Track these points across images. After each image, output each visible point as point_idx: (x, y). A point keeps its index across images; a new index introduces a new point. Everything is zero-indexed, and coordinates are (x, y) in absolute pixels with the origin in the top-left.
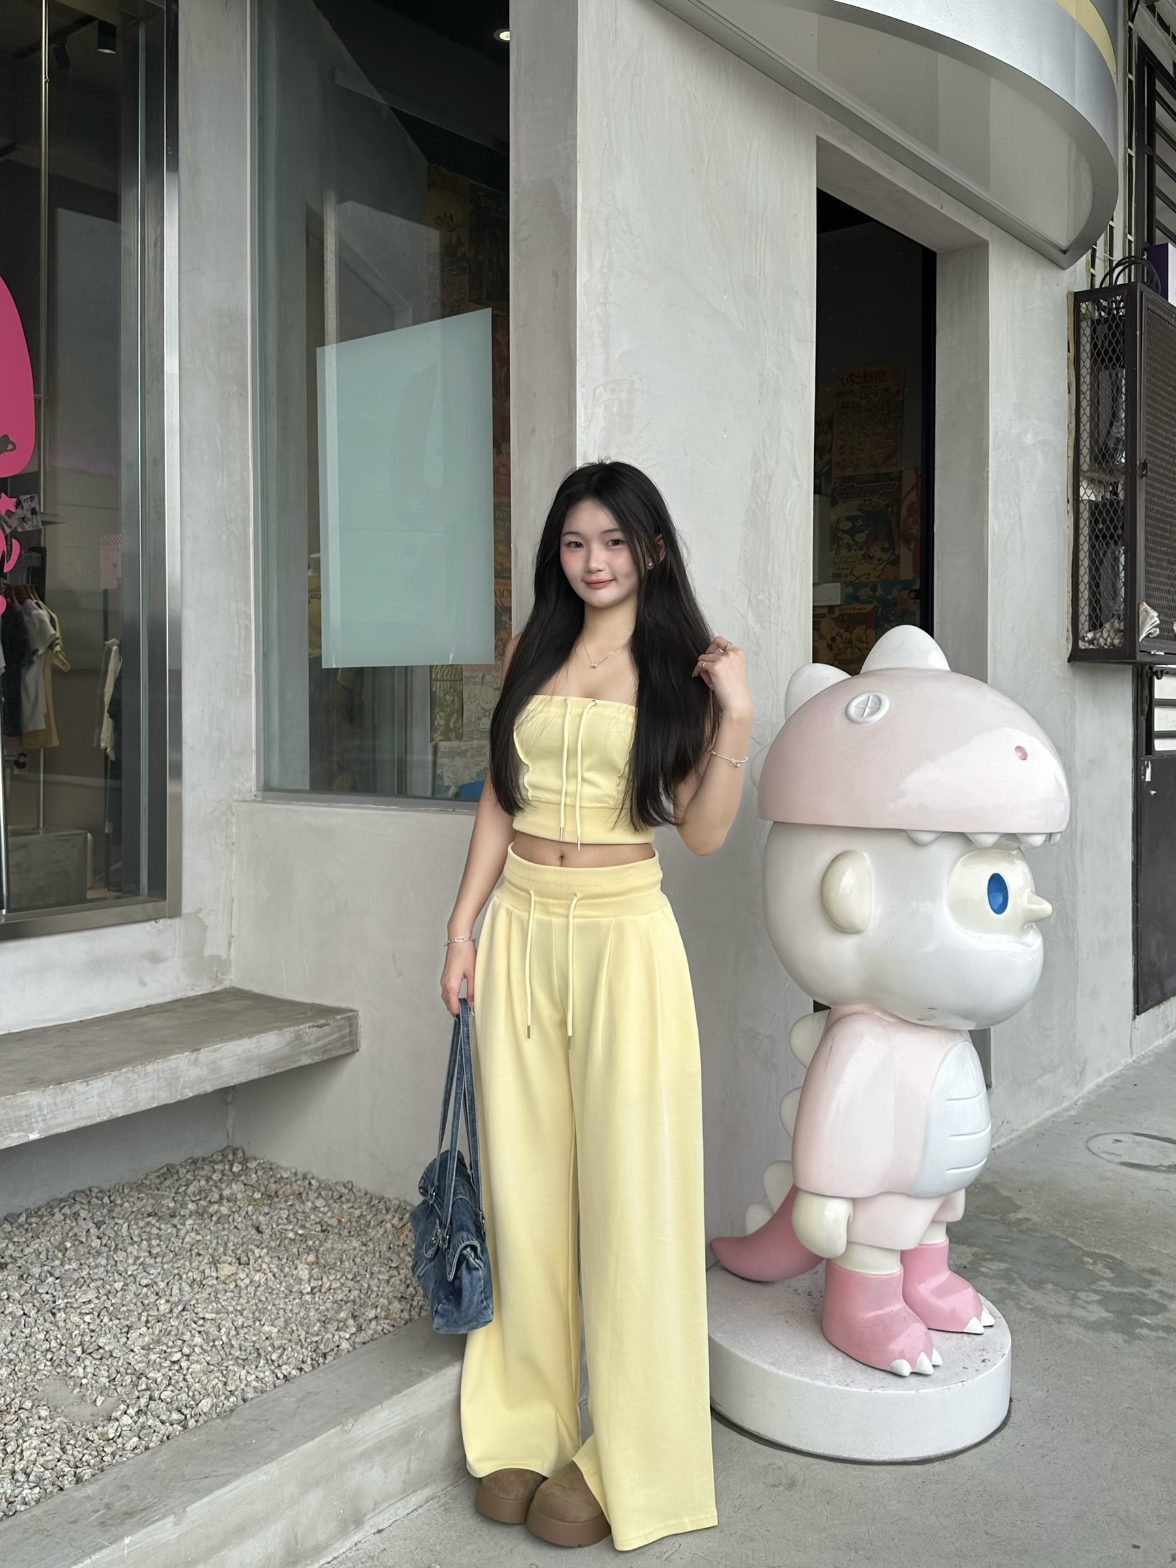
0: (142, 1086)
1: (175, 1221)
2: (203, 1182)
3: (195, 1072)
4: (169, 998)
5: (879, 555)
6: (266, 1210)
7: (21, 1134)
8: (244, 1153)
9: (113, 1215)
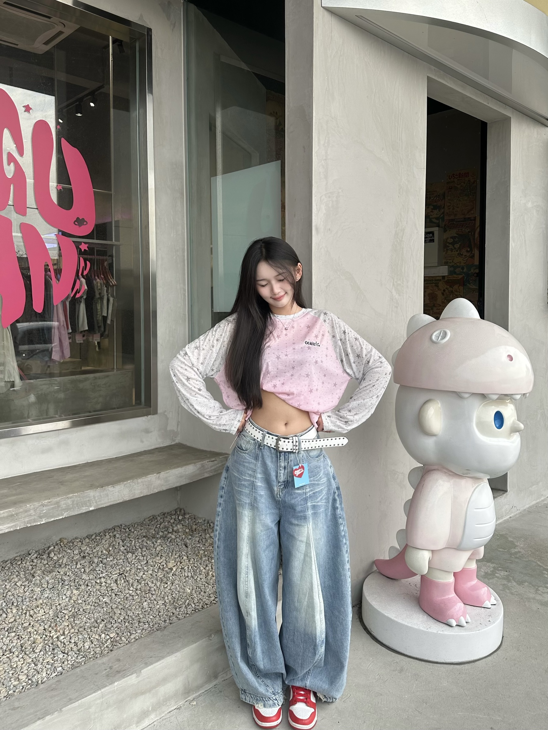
0: (136, 488)
1: (154, 540)
2: (166, 523)
3: (158, 482)
4: (153, 447)
5: (465, 254)
6: (190, 537)
7: (87, 508)
8: (184, 511)
9: (129, 537)
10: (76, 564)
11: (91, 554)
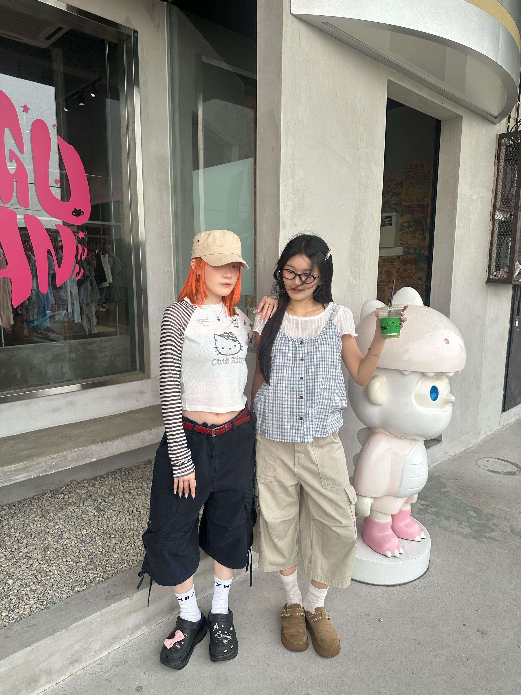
0: (131, 442)
3: (150, 437)
4: (147, 406)
7: (90, 459)
9: (128, 478)
10: (83, 503)
11: (97, 493)
